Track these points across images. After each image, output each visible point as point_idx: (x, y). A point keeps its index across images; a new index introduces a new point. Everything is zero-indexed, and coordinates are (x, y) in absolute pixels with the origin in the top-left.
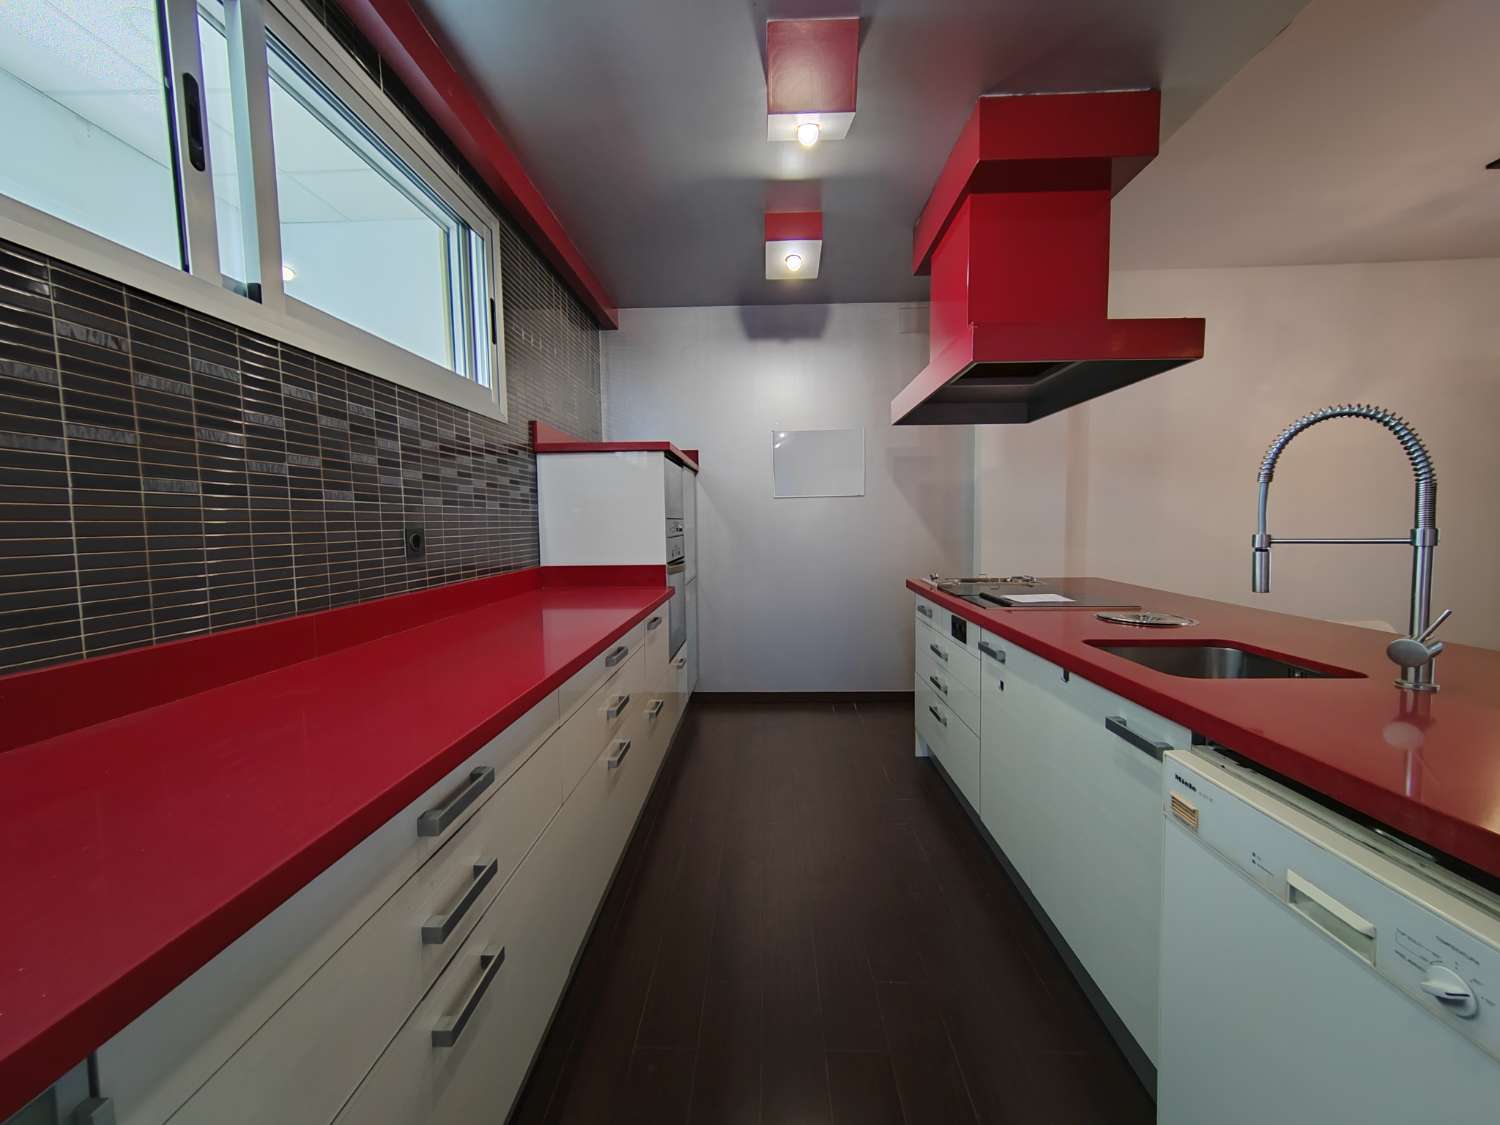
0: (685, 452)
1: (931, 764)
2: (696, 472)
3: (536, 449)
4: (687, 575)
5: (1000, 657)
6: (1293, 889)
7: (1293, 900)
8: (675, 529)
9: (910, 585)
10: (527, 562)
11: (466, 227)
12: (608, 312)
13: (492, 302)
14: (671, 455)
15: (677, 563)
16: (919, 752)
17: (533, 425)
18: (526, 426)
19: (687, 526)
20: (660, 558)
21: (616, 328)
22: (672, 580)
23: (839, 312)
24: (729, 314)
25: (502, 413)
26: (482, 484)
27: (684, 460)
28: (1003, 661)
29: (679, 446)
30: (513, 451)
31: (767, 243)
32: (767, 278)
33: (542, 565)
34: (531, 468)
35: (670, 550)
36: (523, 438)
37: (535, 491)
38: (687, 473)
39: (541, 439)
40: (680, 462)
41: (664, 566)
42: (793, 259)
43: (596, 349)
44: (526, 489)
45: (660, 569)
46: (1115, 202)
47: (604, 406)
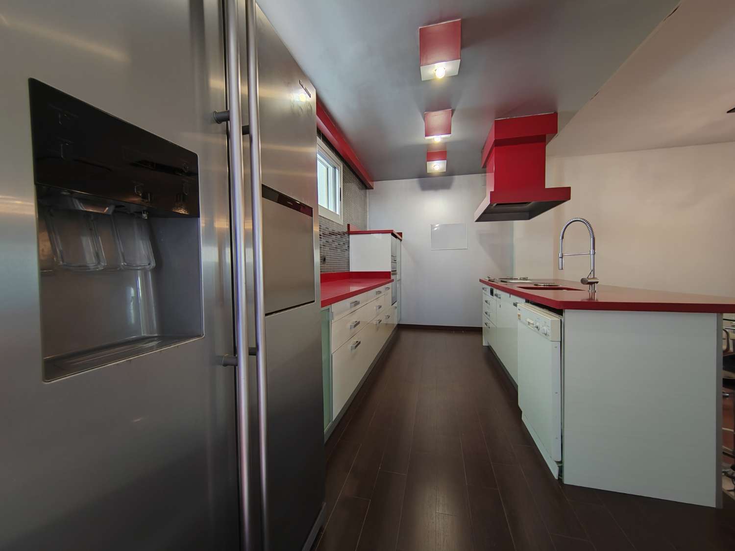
0: (398, 233)
1: (489, 348)
2: (401, 240)
3: (349, 233)
4: (397, 277)
5: (499, 296)
6: (529, 323)
7: (529, 325)
8: (394, 261)
9: (481, 281)
10: (346, 270)
11: (335, 168)
12: (370, 183)
13: (340, 189)
14: (393, 235)
15: (394, 272)
16: (484, 344)
17: (349, 225)
18: (347, 225)
19: (398, 260)
20: (389, 269)
21: (373, 189)
22: (393, 277)
23: (457, 179)
24: (415, 182)
25: (341, 222)
26: (336, 244)
27: (397, 236)
28: (500, 298)
29: (396, 231)
30: (344, 233)
31: (428, 162)
32: (428, 172)
33: (351, 271)
34: (348, 239)
35: (393, 268)
36: (346, 230)
37: (349, 247)
38: (398, 240)
39: (351, 230)
40: (396, 237)
41: (390, 272)
42: (437, 166)
43: (365, 196)
44: (347, 246)
45: (389, 273)
46: (547, 147)
47: (368, 217)
